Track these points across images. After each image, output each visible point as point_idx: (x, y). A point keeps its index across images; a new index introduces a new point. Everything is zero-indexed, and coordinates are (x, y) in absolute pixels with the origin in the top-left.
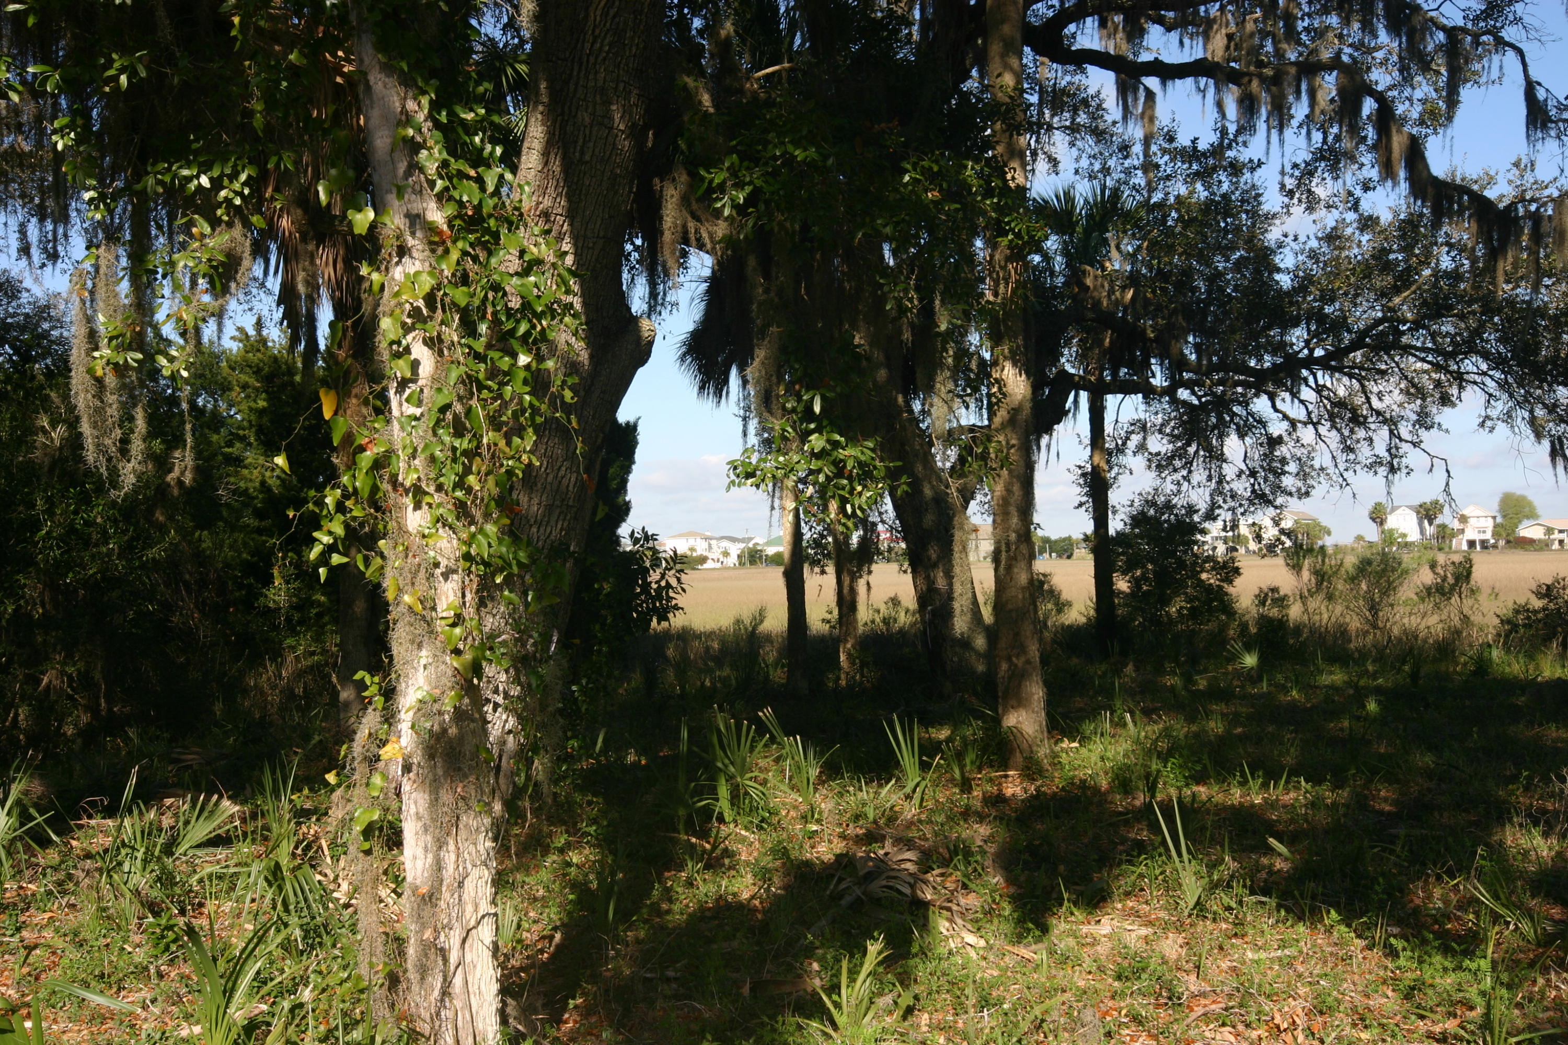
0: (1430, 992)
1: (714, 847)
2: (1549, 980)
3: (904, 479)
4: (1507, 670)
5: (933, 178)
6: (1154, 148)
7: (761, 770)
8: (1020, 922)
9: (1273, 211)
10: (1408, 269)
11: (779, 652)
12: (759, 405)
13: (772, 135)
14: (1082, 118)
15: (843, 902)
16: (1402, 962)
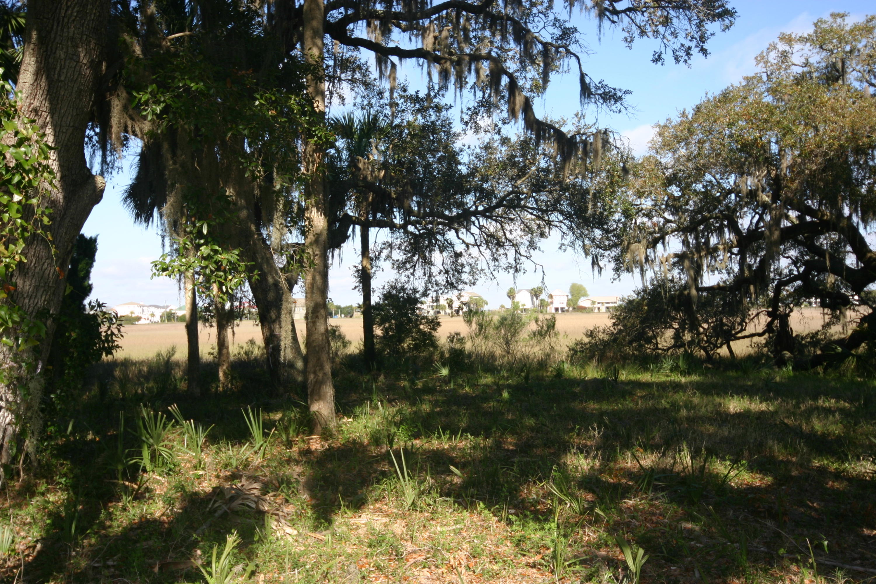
0: (528, 542)
1: (140, 487)
2: (585, 532)
3: (256, 272)
4: (572, 374)
5: (273, 104)
6: (395, 95)
7: (170, 441)
8: (317, 519)
9: (458, 132)
10: (525, 166)
11: (184, 372)
12: (171, 229)
13: (177, 74)
14: (358, 76)
15: (216, 515)
16: (514, 527)
